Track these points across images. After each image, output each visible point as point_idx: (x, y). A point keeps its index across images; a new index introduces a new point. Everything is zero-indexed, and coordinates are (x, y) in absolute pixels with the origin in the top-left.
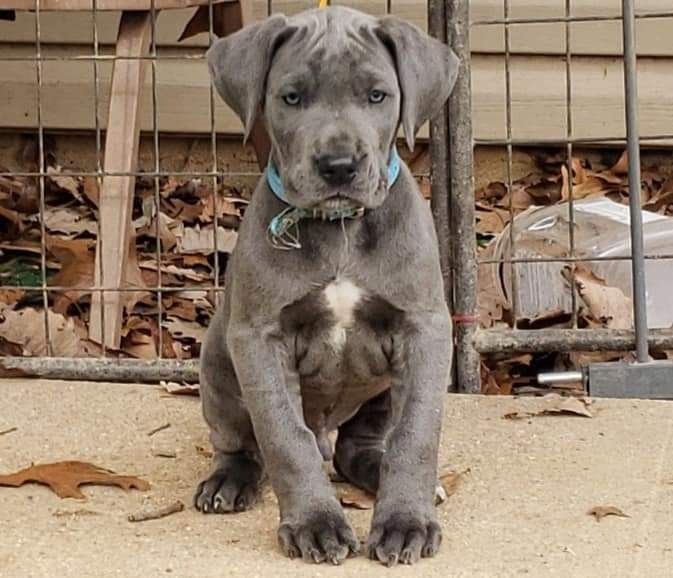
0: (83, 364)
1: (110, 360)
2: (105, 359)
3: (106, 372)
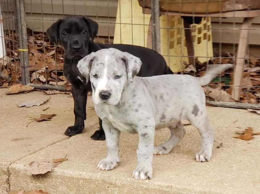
0: (229, 104)
1: (236, 103)
2: (234, 103)
3: (234, 106)
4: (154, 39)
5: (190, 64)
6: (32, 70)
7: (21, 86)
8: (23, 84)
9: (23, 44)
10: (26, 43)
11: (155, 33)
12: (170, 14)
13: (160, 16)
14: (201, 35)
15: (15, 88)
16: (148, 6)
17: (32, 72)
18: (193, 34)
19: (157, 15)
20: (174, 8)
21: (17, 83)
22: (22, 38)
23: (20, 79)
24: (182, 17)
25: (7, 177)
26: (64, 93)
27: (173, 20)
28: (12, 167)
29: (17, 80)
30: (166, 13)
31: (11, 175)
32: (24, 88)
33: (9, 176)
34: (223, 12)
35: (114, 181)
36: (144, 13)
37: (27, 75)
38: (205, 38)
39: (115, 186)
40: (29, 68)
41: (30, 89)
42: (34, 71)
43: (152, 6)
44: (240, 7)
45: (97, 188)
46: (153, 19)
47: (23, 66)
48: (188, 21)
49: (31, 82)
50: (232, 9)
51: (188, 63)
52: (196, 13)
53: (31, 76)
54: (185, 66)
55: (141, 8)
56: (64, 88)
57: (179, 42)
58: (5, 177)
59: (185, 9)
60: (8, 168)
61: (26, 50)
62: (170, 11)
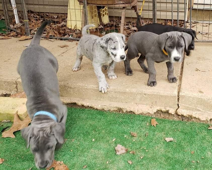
4: (85, 15)
5: (100, 25)
6: (31, 29)
7: (26, 37)
8: (27, 36)
9: (26, 18)
10: (27, 18)
11: (85, 13)
12: (92, 5)
13: (87, 5)
14: (104, 13)
15: (23, 37)
16: (82, 1)
17: (31, 30)
18: (101, 13)
19: (86, 5)
20: (93, 2)
21: (24, 35)
22: (25, 15)
23: (26, 33)
24: (97, 6)
25: (16, 85)
26: (46, 39)
27: (92, 7)
28: (18, 81)
29: (24, 34)
30: (90, 5)
31: (18, 85)
32: (27, 37)
33: (17, 85)
34: (114, 4)
35: (70, 86)
36: (80, 4)
37: (29, 32)
38: (106, 14)
39: (71, 88)
40: (29, 29)
41: (30, 38)
42: (32, 30)
43: (83, 1)
44: (122, 2)
45: (62, 89)
46: (84, 7)
47: (26, 27)
48: (99, 8)
49: (31, 35)
50: (118, 3)
51: (100, 24)
52: (103, 5)
53: (31, 32)
54: (98, 26)
55: (79, 2)
56: (46, 37)
57: (95, 16)
58: (15, 86)
59: (98, 3)
60: (16, 81)
61: (27, 21)
62: (91, 4)
